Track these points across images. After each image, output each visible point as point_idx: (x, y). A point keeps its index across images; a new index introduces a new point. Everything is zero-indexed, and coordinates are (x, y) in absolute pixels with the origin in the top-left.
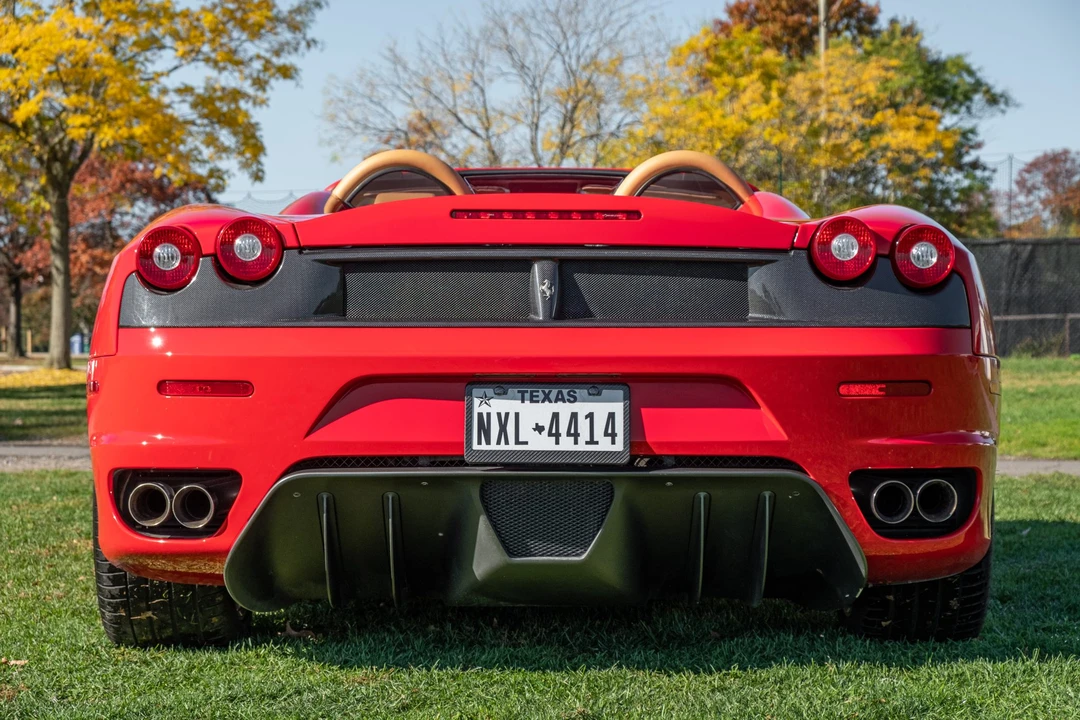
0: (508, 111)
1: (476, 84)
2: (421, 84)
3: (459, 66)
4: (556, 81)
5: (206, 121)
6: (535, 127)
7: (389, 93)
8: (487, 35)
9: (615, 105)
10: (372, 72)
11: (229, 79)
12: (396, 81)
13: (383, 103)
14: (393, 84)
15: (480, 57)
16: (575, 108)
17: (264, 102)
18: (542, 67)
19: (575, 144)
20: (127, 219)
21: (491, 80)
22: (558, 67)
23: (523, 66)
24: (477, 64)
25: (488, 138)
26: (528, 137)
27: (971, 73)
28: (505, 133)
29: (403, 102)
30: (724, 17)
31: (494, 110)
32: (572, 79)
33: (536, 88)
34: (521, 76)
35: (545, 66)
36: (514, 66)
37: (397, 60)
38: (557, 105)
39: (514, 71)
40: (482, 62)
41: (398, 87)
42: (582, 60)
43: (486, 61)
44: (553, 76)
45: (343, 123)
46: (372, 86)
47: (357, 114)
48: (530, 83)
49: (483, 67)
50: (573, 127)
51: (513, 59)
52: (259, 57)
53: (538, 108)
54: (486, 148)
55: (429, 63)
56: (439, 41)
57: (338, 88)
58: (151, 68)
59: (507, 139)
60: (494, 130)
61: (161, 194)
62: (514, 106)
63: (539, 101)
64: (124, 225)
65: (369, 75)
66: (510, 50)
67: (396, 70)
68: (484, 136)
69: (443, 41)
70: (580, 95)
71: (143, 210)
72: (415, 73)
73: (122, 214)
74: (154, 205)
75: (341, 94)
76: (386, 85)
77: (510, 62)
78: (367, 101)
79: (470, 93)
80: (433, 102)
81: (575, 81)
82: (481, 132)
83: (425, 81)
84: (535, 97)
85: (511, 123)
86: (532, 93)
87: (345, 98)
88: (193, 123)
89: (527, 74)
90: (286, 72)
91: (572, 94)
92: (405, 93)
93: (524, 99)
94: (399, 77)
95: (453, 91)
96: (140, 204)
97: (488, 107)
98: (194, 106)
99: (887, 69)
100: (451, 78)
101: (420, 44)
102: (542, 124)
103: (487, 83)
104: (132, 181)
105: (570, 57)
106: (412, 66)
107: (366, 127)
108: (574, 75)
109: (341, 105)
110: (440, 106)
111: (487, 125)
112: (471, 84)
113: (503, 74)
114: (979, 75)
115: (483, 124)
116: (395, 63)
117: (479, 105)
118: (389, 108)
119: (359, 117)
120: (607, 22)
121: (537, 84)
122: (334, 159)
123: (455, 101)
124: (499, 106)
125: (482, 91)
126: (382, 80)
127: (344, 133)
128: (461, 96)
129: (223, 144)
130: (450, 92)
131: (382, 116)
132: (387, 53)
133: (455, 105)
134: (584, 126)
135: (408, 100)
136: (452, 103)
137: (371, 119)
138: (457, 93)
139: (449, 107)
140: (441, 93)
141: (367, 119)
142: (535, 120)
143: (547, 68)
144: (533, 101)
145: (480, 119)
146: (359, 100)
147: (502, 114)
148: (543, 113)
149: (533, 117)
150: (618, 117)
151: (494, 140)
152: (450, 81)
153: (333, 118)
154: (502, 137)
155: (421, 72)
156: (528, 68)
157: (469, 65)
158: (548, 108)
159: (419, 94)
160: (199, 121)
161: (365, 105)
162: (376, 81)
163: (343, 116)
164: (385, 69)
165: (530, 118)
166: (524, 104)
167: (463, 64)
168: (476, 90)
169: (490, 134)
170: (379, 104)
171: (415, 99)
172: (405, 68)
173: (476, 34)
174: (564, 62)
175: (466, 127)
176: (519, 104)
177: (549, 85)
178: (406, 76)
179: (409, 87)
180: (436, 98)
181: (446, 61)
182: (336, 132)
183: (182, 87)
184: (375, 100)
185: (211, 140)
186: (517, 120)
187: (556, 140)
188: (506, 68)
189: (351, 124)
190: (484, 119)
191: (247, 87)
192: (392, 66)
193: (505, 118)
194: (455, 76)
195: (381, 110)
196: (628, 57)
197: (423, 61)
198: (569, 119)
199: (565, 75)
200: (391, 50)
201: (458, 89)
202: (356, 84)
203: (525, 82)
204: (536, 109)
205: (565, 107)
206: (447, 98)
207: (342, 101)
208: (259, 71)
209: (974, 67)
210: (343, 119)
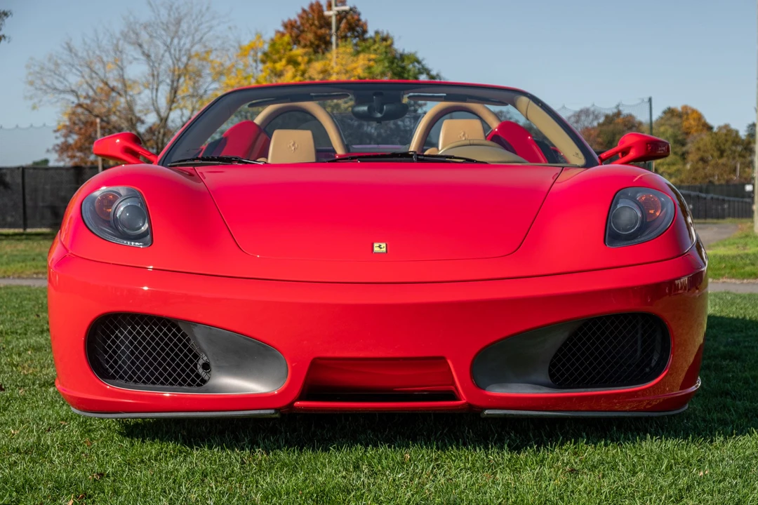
0: (140, 81)
1: (118, 65)
4: (167, 65)
6: (155, 90)
7: (67, 69)
8: (125, 36)
10: (57, 56)
12: (71, 62)
13: (63, 75)
14: (69, 64)
15: (120, 49)
19: (178, 100)
21: (131, 63)
22: (168, 57)
24: (118, 53)
26: (151, 96)
27: (419, 62)
28: (138, 94)
29: (76, 75)
30: (281, 29)
31: (129, 80)
32: (176, 63)
34: (147, 61)
35: (160, 56)
36: (143, 55)
37: (70, 50)
38: (168, 80)
39: (143, 58)
40: (121, 52)
41: (73, 66)
43: (124, 51)
44: (165, 62)
45: (39, 87)
46: (57, 64)
47: (47, 81)
48: (152, 65)
49: (122, 54)
51: (142, 51)
53: (158, 80)
55: (90, 52)
56: (95, 39)
57: (35, 65)
59: (137, 98)
60: (129, 91)
62: (142, 78)
65: (56, 58)
66: (140, 46)
67: (71, 56)
68: (124, 95)
69: (98, 40)
72: (82, 58)
75: (37, 69)
76: (66, 65)
77: (140, 52)
78: (52, 74)
81: (178, 64)
82: (122, 92)
84: (156, 73)
85: (141, 88)
86: (153, 71)
87: (40, 71)
89: (150, 60)
91: (176, 71)
92: (78, 70)
93: (149, 74)
94: (73, 60)
95: (105, 69)
97: (125, 78)
99: (370, 60)
101: (84, 40)
102: (160, 89)
103: (125, 65)
106: (80, 54)
109: (37, 75)
110: (97, 77)
111: (126, 89)
112: (115, 65)
113: (136, 59)
114: (424, 63)
115: (122, 87)
118: (66, 78)
119: (49, 83)
120: (197, 30)
122: (34, 108)
124: (132, 78)
125: (122, 70)
126: (64, 61)
127: (40, 92)
130: (102, 68)
131: (62, 83)
132: (66, 46)
135: (79, 73)
136: (104, 76)
139: (103, 79)
140: (98, 70)
141: (53, 84)
142: (155, 87)
143: (162, 58)
144: (153, 75)
146: (48, 73)
147: (136, 83)
148: (160, 83)
150: (205, 86)
151: (130, 98)
152: (102, 63)
153: (32, 83)
154: (135, 97)
155: (85, 57)
156: (151, 57)
157: (113, 53)
158: (163, 80)
159: (85, 70)
161: (52, 76)
162: (59, 62)
164: (65, 55)
165: (151, 85)
169: (127, 94)
170: (60, 75)
171: (83, 73)
172: (76, 55)
173: (118, 35)
174: (171, 54)
176: (145, 77)
177: (163, 67)
178: (77, 60)
179: (79, 66)
180: (95, 72)
182: (34, 92)
184: (58, 73)
188: (138, 56)
189: (44, 87)
190: (123, 85)
192: (69, 54)
193: (138, 85)
195: (62, 79)
197: (87, 51)
199: (172, 61)
200: (67, 44)
202: (46, 63)
203: (149, 64)
207: (38, 73)
209: (420, 58)
210: (38, 83)
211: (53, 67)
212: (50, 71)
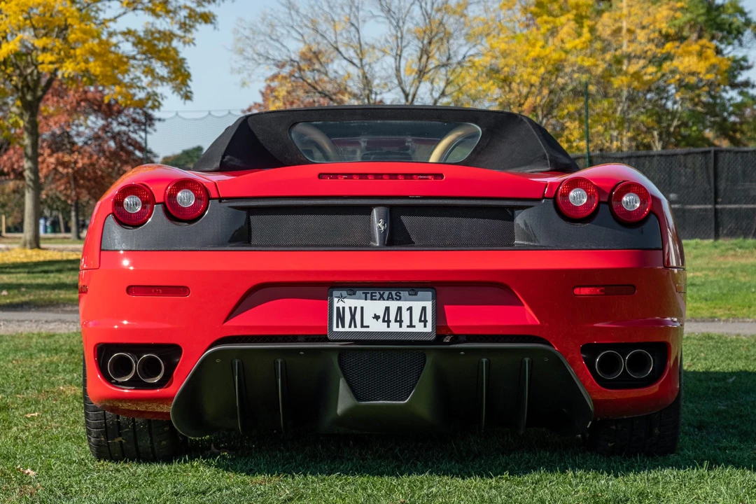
0: (378, 45)
1: (353, 25)
2: (309, 25)
3: (339, 11)
4: (415, 22)
5: (143, 57)
6: (398, 57)
7: (285, 32)
9: (462, 41)
10: (272, 15)
11: (164, 24)
12: (291, 23)
13: (281, 40)
14: (288, 25)
15: (356, 4)
16: (430, 43)
17: (192, 42)
18: (404, 11)
19: (430, 71)
20: (81, 129)
21: (364, 21)
22: (417, 11)
23: (389, 10)
24: (354, 9)
25: (362, 66)
26: (394, 66)
27: (743, 13)
28: (375, 62)
29: (296, 39)
31: (366, 44)
32: (427, 21)
33: (400, 28)
34: (388, 18)
35: (406, 10)
36: (382, 10)
37: (291, 6)
38: (416, 42)
39: (382, 14)
40: (357, 8)
41: (292, 27)
42: (435, 6)
43: (360, 6)
44: (412, 18)
45: (250, 56)
46: (272, 26)
47: (260, 48)
48: (395, 24)
49: (358, 11)
50: (428, 58)
51: (381, 5)
52: (186, 7)
53: (401, 43)
54: (361, 74)
55: (316, 8)
57: (245, 28)
58: (102, 16)
59: (377, 67)
60: (366, 60)
61: (108, 110)
62: (383, 41)
63: (402, 38)
64: (78, 134)
65: (270, 17)
67: (290, 14)
68: (359, 65)
70: (433, 34)
71: (94, 123)
72: (306, 16)
73: (77, 126)
74: (102, 119)
75: (247, 33)
76: (283, 26)
77: (379, 7)
78: (268, 39)
79: (349, 32)
80: (319, 38)
81: (430, 22)
82: (356, 61)
83: (313, 22)
84: (399, 35)
85: (379, 54)
86: (397, 32)
87: (251, 36)
88: (134, 58)
89: (393, 17)
90: (207, 18)
91: (428, 32)
92: (297, 31)
93: (390, 36)
94: (292, 19)
95: (335, 31)
96: (92, 118)
97: (362, 43)
98: (135, 44)
99: (676, 10)
100: (333, 20)
102: (405, 54)
103: (361, 24)
104: (86, 100)
105: (426, 4)
106: (302, 11)
107: (268, 58)
108: (429, 18)
109: (248, 41)
110: (325, 42)
111: (360, 56)
112: (349, 25)
113: (374, 16)
114: (749, 16)
115: (358, 55)
116: (289, 9)
117: (355, 40)
118: (285, 44)
119: (262, 51)
121: (401, 24)
122: (244, 84)
123: (336, 38)
124: (371, 41)
125: (358, 30)
126: (280, 21)
127: (250, 64)
128: (341, 34)
129: (158, 74)
130: (332, 31)
131: (278, 49)
133: (336, 42)
134: (437, 56)
135: (300, 37)
136: (334, 39)
137: (271, 52)
138: (338, 32)
139: (332, 42)
140: (325, 32)
141: (268, 52)
142: (399, 53)
143: (408, 12)
144: (397, 38)
145: (355, 51)
146: (262, 38)
147: (374, 48)
148: (405, 47)
149: (397, 50)
150: (463, 50)
151: (367, 68)
152: (332, 23)
153: (241, 52)
154: (374, 65)
155: (310, 15)
156: (394, 13)
157: (347, 10)
158: (409, 43)
159: (308, 32)
160: (138, 57)
161: (266, 40)
162: (275, 22)
163: (249, 49)
164: (282, 13)
165: (395, 51)
166: (390, 40)
167: (342, 9)
168: (353, 29)
169: (364, 63)
170: (277, 40)
171: (306, 37)
172: (297, 12)
174: (421, 7)
175: (345, 58)
176: (387, 41)
177: (409, 25)
178: (299, 19)
179: (301, 27)
180: (323, 36)
181: (331, 8)
182: (243, 63)
183: (125, 30)
184: (274, 37)
185: (150, 71)
186: (384, 52)
187: (415, 68)
188: (377, 12)
189: (256, 56)
190: (359, 52)
191: (175, 29)
192: (287, 11)
193: (376, 51)
194: (336, 18)
195: (278, 45)
196: (471, 4)
197: (312, 7)
198: (425, 52)
199: (422, 17)
201: (339, 29)
202: (259, 25)
203: (391, 22)
204: (400, 44)
205: (422, 42)
206: (331, 35)
207: (247, 38)
208: (185, 17)
209: (746, 10)
210: (249, 52)
211: (268, 31)
212: (264, 34)
